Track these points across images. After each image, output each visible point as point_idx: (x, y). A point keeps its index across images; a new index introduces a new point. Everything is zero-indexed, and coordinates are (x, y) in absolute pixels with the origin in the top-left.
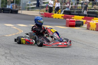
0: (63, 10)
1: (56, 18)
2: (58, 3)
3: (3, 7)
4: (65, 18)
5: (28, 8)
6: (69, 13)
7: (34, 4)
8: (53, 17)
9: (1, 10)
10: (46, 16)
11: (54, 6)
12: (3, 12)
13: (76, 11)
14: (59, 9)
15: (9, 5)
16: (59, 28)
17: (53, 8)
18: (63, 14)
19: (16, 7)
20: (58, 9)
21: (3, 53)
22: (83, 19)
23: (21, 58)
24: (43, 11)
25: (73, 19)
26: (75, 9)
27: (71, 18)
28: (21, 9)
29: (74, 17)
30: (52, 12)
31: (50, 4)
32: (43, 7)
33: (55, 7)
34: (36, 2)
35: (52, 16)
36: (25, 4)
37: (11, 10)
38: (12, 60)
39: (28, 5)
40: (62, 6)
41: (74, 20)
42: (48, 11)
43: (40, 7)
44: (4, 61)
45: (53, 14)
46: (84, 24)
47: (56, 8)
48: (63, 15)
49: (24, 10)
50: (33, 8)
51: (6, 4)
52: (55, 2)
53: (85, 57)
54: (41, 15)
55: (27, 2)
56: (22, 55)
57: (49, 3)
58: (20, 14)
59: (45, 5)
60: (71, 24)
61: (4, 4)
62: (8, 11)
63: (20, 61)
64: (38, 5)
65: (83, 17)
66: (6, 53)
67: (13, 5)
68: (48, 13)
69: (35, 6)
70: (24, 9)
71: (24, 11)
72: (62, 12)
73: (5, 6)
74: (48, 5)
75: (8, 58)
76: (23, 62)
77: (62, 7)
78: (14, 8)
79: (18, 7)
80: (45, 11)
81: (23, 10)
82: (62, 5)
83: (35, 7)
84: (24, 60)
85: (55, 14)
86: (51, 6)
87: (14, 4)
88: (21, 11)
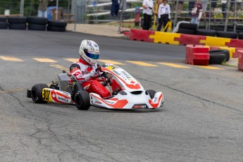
0: (177, 22)
1: (160, 43)
2: (165, 5)
3: (30, 16)
4: (183, 42)
5: (92, 18)
6: (193, 31)
7: (106, 8)
8: (152, 41)
9: (25, 23)
10: (136, 37)
11: (156, 12)
12: (30, 29)
13: (210, 24)
14: (169, 20)
15: (43, 11)
16: (169, 67)
17: (152, 18)
18: (177, 32)
19: (62, 15)
20: (164, 20)
21: (33, 131)
22: (227, 44)
24: (127, 25)
25: (204, 44)
26: (207, 20)
27: (198, 44)
28: (72, 19)
29: (205, 39)
30: (151, 27)
31: (145, 8)
32: (127, 16)
33: (157, 15)
34: (111, 3)
35: (151, 37)
36: (82, 7)
37: (49, 23)
38: (55, 147)
39: (91, 11)
40: (174, 12)
41: (206, 47)
42: (140, 24)
43: (121, 16)
44: (36, 151)
45: (154, 34)
46: (231, 59)
47: (159, 17)
48: (178, 35)
49: (81, 23)
50: (102, 17)
51: (36, 7)
52: (157, 3)
53: (235, 139)
54: (123, 35)
55: (88, 3)
56: (79, 134)
57: (144, 4)
58: (71, 32)
59: (133, 10)
60: (199, 58)
61: (31, 8)
62: (41, 26)
63: (73, 150)
64: (115, 9)
65: (228, 40)
66: (39, 131)
67: (54, 10)
68: (140, 29)
69: (109, 12)
70: (81, 20)
71: (82, 25)
72: (176, 28)
73: (33, 12)
74: (139, 10)
75: (43, 142)
76: (81, 152)
77: (174, 14)
78: (56, 19)
79: (65, 14)
80: (134, 24)
81: (78, 23)
82: (175, 9)
83: (107, 15)
84: (83, 147)
85: (157, 32)
86: (149, 12)
87: (57, 7)
88: (73, 25)
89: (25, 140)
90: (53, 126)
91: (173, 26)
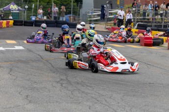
0: (136, 23)
2: (129, 14)
5: (91, 21)
7: (98, 15)
13: (154, 24)
14: (132, 22)
19: (74, 19)
20: (129, 22)
21: (58, 80)
23: (80, 86)
24: (110, 24)
26: (153, 22)
32: (110, 20)
36: (86, 15)
38: (70, 88)
39: (90, 17)
40: (135, 18)
42: (116, 24)
43: (106, 20)
44: (60, 90)
46: (164, 43)
47: (126, 20)
48: (137, 30)
50: (96, 20)
53: (162, 84)
54: (107, 30)
55: (88, 13)
56: (82, 81)
59: (112, 16)
60: (147, 43)
63: (79, 89)
64: (103, 16)
66: (62, 80)
67: (70, 17)
69: (99, 18)
72: (136, 27)
75: (64, 85)
76: (83, 90)
78: (71, 21)
79: (76, 19)
80: (113, 24)
84: (84, 88)
87: (72, 15)
89: (55, 84)
90: (69, 77)
91: (134, 25)
